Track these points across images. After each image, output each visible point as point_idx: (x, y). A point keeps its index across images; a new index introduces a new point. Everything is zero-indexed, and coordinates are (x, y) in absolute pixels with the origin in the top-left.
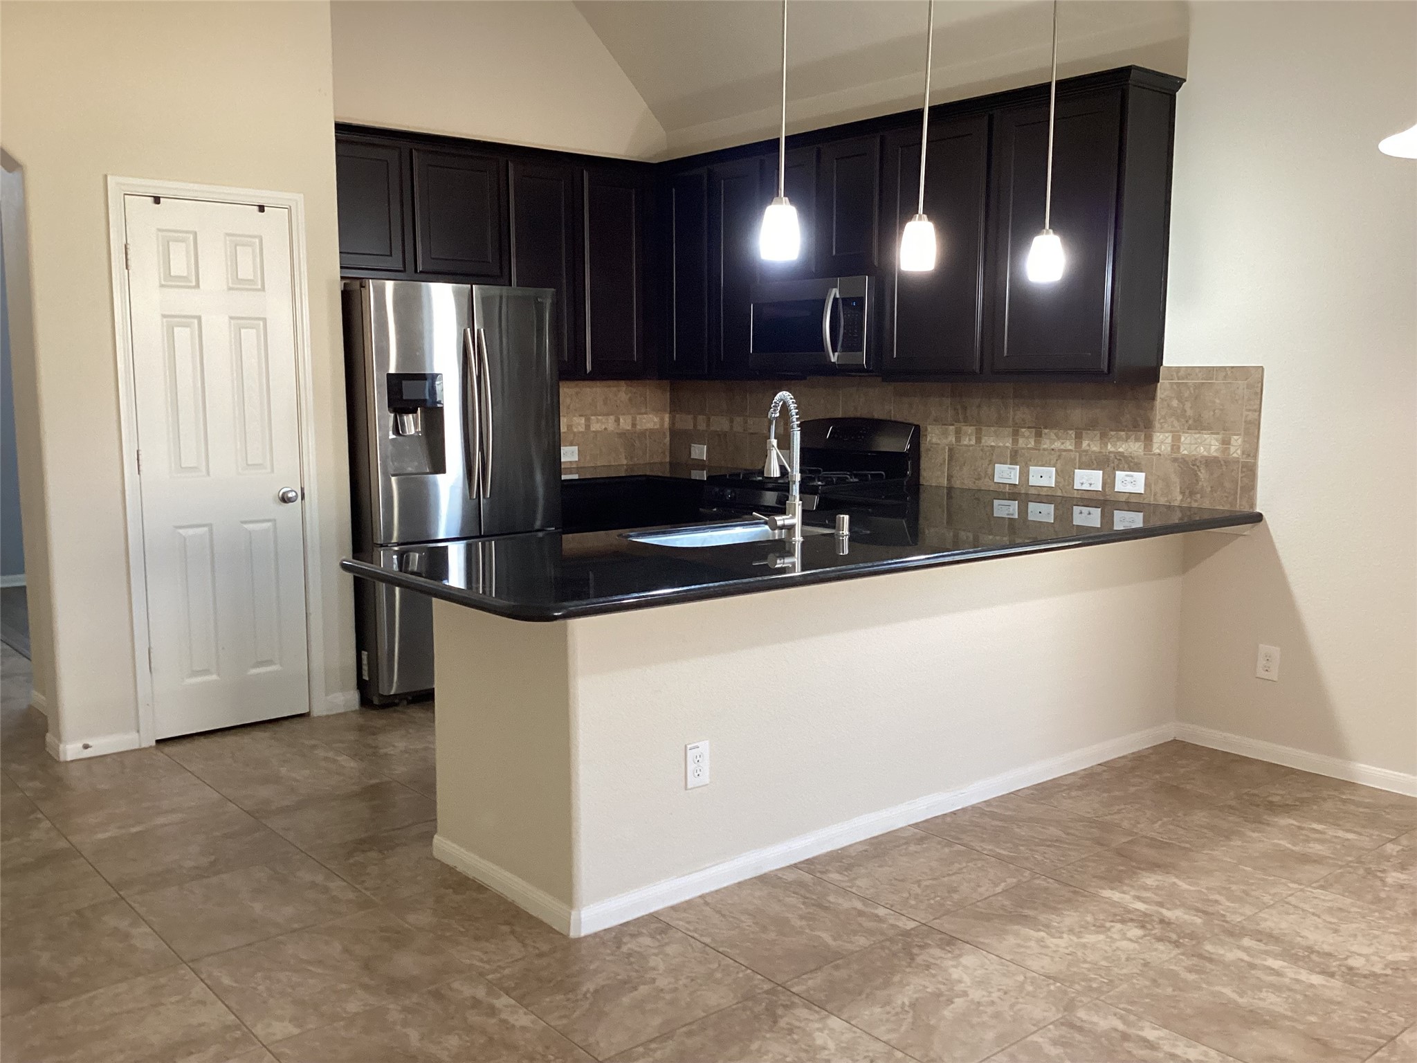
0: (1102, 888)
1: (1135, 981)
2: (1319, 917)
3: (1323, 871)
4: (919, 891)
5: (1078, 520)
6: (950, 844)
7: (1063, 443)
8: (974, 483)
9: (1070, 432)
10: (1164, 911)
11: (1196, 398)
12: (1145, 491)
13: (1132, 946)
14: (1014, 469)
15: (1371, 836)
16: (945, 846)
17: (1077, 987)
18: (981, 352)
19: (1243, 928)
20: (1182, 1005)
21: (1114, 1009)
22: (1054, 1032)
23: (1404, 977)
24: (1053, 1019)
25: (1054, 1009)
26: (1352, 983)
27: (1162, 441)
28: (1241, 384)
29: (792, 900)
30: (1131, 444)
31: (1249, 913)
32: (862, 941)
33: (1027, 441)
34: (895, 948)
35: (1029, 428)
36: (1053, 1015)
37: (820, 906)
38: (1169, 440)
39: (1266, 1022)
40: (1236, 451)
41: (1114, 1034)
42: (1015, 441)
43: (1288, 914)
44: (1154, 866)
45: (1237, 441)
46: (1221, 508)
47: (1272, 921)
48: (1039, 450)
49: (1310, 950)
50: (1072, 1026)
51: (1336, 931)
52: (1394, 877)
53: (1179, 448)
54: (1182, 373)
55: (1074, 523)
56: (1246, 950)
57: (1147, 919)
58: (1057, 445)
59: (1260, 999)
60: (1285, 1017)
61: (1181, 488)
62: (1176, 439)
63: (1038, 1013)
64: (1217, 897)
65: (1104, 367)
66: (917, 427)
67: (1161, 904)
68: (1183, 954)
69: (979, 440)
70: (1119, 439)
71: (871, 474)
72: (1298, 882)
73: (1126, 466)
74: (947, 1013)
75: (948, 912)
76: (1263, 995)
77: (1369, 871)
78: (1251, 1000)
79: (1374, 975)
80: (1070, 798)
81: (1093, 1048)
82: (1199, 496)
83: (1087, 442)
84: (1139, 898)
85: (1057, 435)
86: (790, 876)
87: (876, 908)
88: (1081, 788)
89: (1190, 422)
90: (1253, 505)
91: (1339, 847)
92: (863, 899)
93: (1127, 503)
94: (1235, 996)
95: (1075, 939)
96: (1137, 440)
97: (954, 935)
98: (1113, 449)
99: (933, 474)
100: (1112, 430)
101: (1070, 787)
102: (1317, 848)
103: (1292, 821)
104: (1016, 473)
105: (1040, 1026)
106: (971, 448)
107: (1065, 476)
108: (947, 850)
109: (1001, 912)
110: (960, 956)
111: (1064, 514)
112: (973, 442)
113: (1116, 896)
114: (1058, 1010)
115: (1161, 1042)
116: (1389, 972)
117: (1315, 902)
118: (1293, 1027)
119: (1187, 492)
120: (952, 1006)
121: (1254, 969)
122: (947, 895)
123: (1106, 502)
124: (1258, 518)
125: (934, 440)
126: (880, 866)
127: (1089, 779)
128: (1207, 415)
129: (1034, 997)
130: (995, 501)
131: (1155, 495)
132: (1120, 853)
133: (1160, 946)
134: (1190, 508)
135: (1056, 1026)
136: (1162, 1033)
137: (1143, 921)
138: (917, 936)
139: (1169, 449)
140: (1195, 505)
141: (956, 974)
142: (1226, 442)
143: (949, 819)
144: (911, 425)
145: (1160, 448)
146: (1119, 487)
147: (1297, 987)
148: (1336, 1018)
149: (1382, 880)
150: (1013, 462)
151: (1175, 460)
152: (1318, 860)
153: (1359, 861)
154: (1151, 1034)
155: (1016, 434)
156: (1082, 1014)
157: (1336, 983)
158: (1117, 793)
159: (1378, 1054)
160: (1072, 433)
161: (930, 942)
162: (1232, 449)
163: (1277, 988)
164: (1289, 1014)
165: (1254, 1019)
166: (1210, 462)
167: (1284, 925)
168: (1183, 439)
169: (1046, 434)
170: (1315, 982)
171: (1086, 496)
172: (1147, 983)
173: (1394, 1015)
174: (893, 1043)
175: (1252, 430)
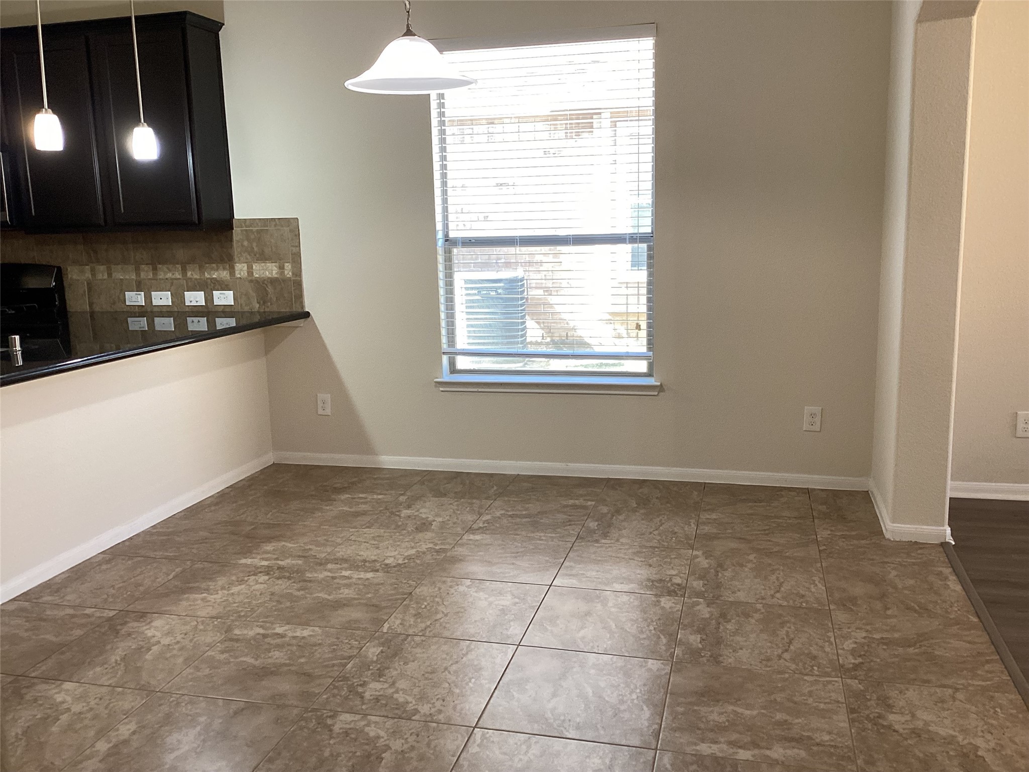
0: (240, 559)
1: (266, 605)
2: (368, 543)
3: (367, 519)
4: (113, 591)
5: (191, 328)
6: (130, 558)
7: (173, 274)
8: (111, 307)
9: (177, 266)
10: (280, 563)
11: (259, 239)
12: (234, 303)
13: (262, 586)
14: (140, 294)
15: (391, 494)
16: (128, 560)
17: (232, 618)
18: (104, 208)
19: (327, 559)
20: (296, 610)
21: (255, 623)
22: (220, 647)
23: (414, 562)
24: (219, 640)
25: (218, 634)
26: (388, 572)
27: (241, 269)
28: (286, 229)
29: (19, 621)
30: (221, 272)
31: (329, 551)
32: (78, 632)
33: (146, 273)
34: (103, 630)
35: (146, 264)
36: (219, 637)
37: (41, 620)
38: (246, 268)
39: (344, 605)
40: (288, 272)
41: (258, 637)
42: (138, 275)
43: (351, 546)
44: (269, 539)
45: (288, 266)
46: (284, 310)
47: (343, 552)
48: (157, 280)
49: (365, 561)
50: (231, 640)
51: (377, 548)
52: (405, 512)
53: (252, 273)
54: (248, 223)
55: (189, 329)
56: (330, 571)
57: (270, 569)
58: (169, 275)
59: (341, 594)
60: (355, 599)
61: (257, 299)
62: (250, 268)
63: (209, 640)
64: (311, 547)
65: (195, 219)
66: (59, 269)
67: (277, 559)
68: (294, 582)
69: (110, 275)
70: (212, 269)
71: (26, 307)
72: (355, 527)
73: (220, 288)
74: (148, 657)
75: (137, 599)
76: (342, 591)
77: (392, 513)
78: (335, 596)
79: (399, 565)
80: (211, 512)
81: (246, 648)
82: (269, 304)
83: (190, 272)
84: (263, 559)
85: (168, 268)
86: (12, 607)
87: (85, 610)
88: (217, 504)
89: (257, 256)
90: (303, 307)
91: (374, 504)
92: (73, 607)
93: (223, 312)
94: (326, 596)
95: (226, 592)
96: (224, 269)
97: (144, 611)
98: (209, 276)
99: (77, 303)
100: (206, 263)
101: (210, 506)
102: (363, 507)
103: (347, 496)
104: (141, 299)
105: (211, 646)
106: (105, 281)
107: (178, 297)
108: (130, 562)
109: (174, 589)
110: (151, 622)
111: (181, 323)
112: (106, 277)
113: (249, 561)
114: (221, 634)
115: (287, 632)
116: (406, 561)
117: (365, 535)
118: (359, 603)
119: (262, 302)
120: (151, 652)
121: (335, 579)
122: (135, 589)
123: (209, 312)
124: (307, 315)
125: (74, 277)
126: (82, 584)
127: (222, 498)
128: (267, 251)
129: (205, 631)
130: (129, 319)
131: (241, 305)
132: (248, 536)
133: (280, 582)
134: (265, 312)
135: (221, 643)
136: (287, 627)
137: (268, 571)
138: (118, 619)
139: (246, 274)
140: (267, 310)
141: (149, 633)
142: (281, 268)
143: (127, 543)
144: (54, 267)
145: (240, 274)
146: (217, 302)
147: (360, 582)
148: (381, 591)
149: (399, 516)
150: (139, 289)
151: (251, 281)
152: (364, 513)
153: (386, 509)
154: (279, 630)
155: (137, 270)
156: (237, 632)
157: (380, 574)
158: (242, 502)
159: (405, 603)
160: (179, 266)
161: (128, 620)
162: (286, 272)
163: (348, 586)
164: (356, 596)
165: (339, 605)
166: (273, 281)
167: (349, 552)
168: (254, 267)
169: (160, 268)
170: (369, 577)
171: (195, 309)
172: (274, 604)
173: (410, 582)
174: (113, 685)
175: (296, 259)
